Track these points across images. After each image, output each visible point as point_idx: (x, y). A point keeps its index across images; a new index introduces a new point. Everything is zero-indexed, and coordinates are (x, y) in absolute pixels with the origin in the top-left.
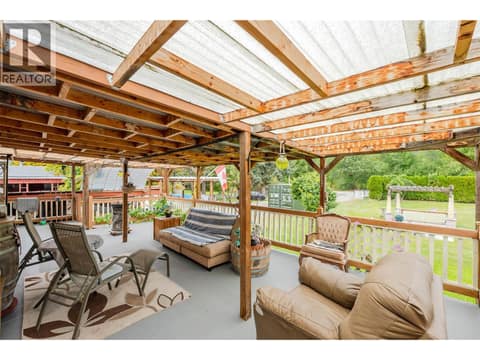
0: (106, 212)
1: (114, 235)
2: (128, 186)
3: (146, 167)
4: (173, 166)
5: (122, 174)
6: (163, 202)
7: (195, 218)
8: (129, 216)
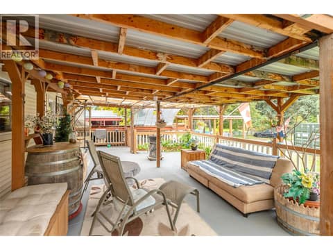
0: (145, 141)
1: (151, 160)
2: (161, 122)
3: (174, 107)
4: (196, 106)
5: (156, 113)
6: (188, 136)
7: (221, 154)
8: (162, 146)
